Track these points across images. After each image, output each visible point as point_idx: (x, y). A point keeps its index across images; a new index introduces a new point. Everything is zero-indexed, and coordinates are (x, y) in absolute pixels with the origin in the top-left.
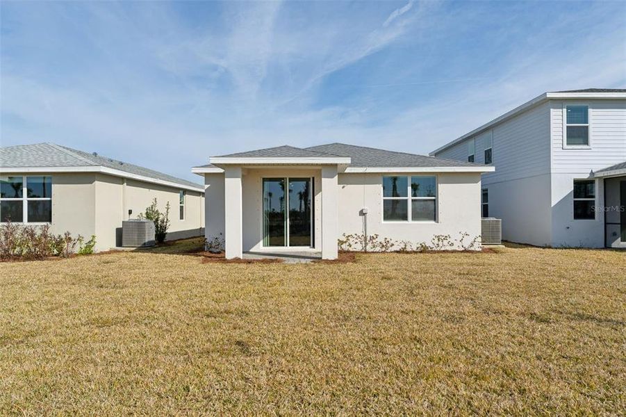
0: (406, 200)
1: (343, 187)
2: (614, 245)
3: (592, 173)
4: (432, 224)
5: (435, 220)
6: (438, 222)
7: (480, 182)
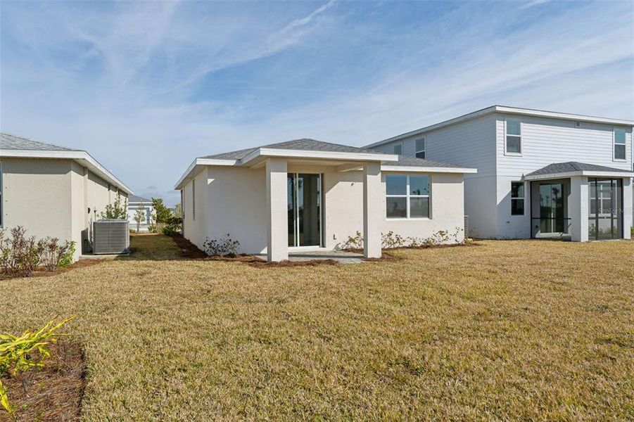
0: (406, 198)
1: (352, 184)
2: (537, 236)
3: (523, 177)
4: (427, 221)
5: (428, 217)
6: (431, 219)
7: (463, 183)
